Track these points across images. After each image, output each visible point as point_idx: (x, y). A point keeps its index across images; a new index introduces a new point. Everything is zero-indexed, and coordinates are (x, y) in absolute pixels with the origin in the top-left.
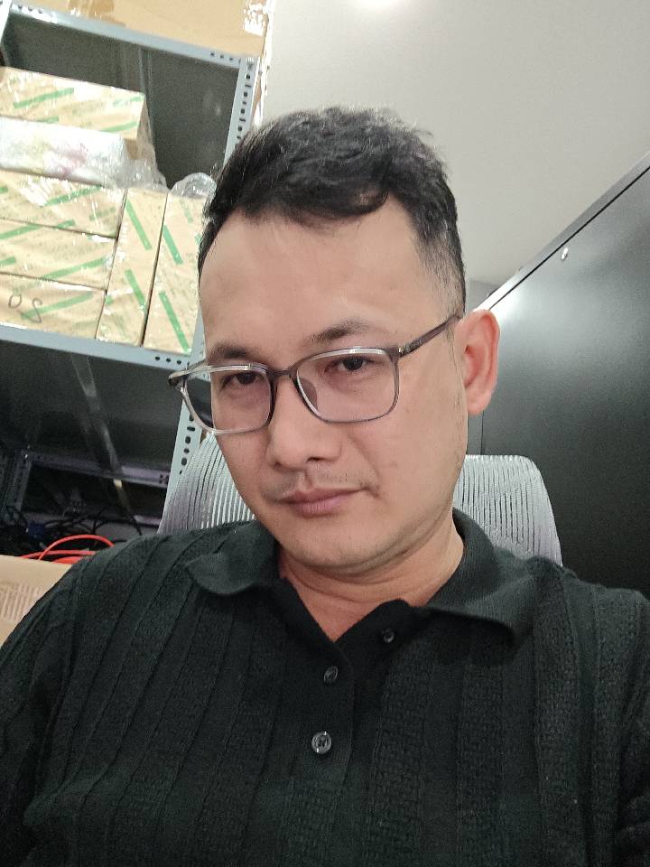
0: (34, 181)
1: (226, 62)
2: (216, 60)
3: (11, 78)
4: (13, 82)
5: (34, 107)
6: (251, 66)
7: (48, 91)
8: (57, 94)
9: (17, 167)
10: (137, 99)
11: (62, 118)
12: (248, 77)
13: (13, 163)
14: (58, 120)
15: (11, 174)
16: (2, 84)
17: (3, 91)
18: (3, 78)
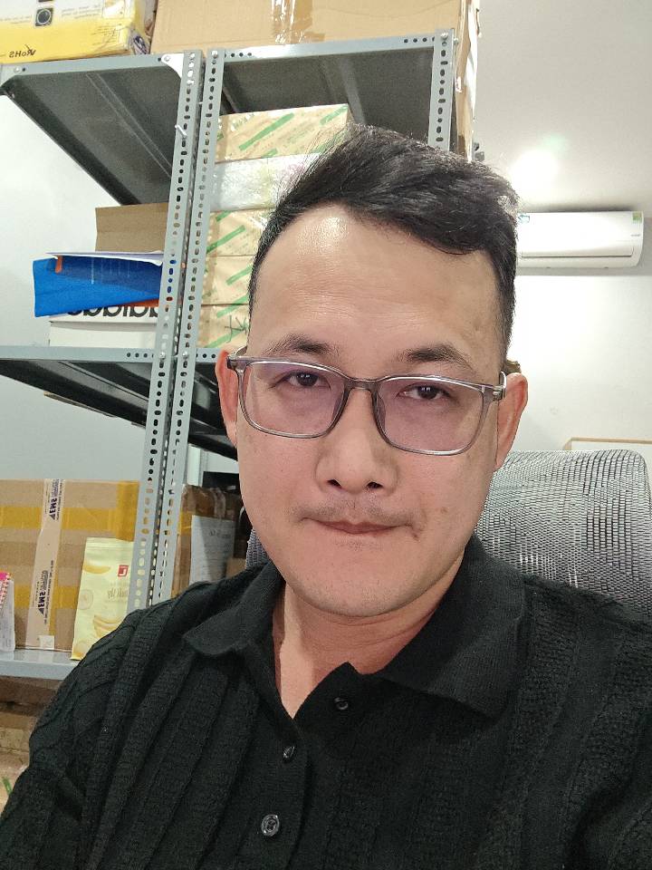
1: (420, 45)
2: (411, 45)
3: (234, 122)
4: (236, 126)
5: (255, 146)
6: (444, 41)
7: (266, 125)
8: (274, 127)
9: (250, 206)
10: (341, 110)
11: (280, 149)
12: (443, 53)
13: (246, 203)
14: (276, 152)
15: (245, 213)
16: (228, 130)
17: (230, 137)
18: (227, 125)
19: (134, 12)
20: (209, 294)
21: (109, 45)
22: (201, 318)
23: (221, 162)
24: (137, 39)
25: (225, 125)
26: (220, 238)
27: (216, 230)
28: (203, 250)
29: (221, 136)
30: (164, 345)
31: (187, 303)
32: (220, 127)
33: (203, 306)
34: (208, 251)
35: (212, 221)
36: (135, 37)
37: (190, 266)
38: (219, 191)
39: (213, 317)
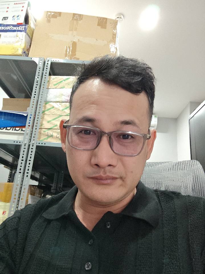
0: (60, 104)
4: (53, 79)
5: (59, 85)
7: (62, 80)
8: (64, 80)
9: (56, 101)
13: (55, 100)
14: (65, 87)
15: (54, 103)
16: (51, 80)
17: (51, 82)
18: (50, 79)
19: (24, 45)
20: (42, 125)
21: (16, 53)
22: (39, 132)
23: (48, 88)
24: (25, 52)
25: (50, 78)
26: (46, 109)
27: (45, 107)
28: (41, 112)
29: (48, 81)
30: (26, 140)
31: (34, 127)
32: (48, 79)
33: (40, 129)
34: (42, 113)
35: (44, 104)
36: (24, 51)
37: (37, 117)
38: (47, 96)
39: (42, 132)
